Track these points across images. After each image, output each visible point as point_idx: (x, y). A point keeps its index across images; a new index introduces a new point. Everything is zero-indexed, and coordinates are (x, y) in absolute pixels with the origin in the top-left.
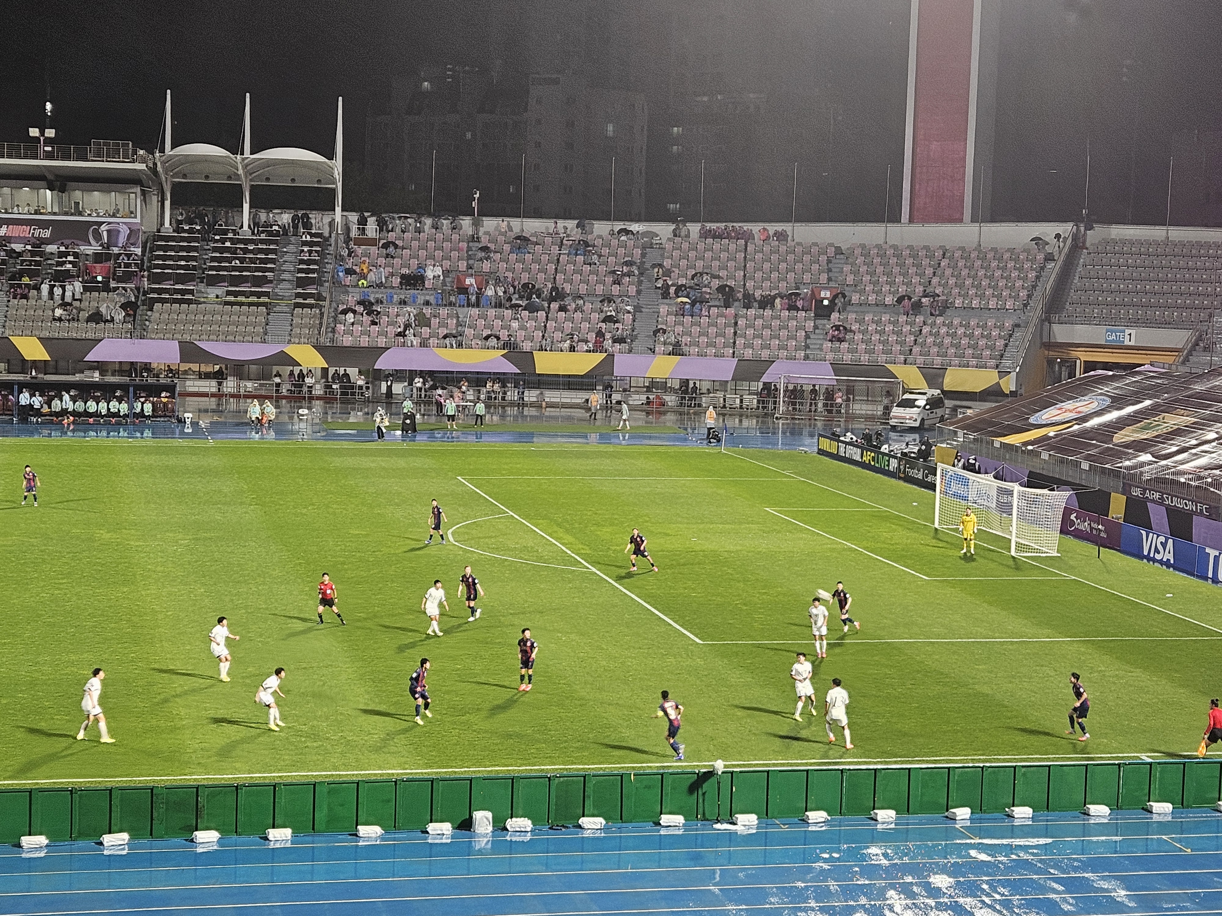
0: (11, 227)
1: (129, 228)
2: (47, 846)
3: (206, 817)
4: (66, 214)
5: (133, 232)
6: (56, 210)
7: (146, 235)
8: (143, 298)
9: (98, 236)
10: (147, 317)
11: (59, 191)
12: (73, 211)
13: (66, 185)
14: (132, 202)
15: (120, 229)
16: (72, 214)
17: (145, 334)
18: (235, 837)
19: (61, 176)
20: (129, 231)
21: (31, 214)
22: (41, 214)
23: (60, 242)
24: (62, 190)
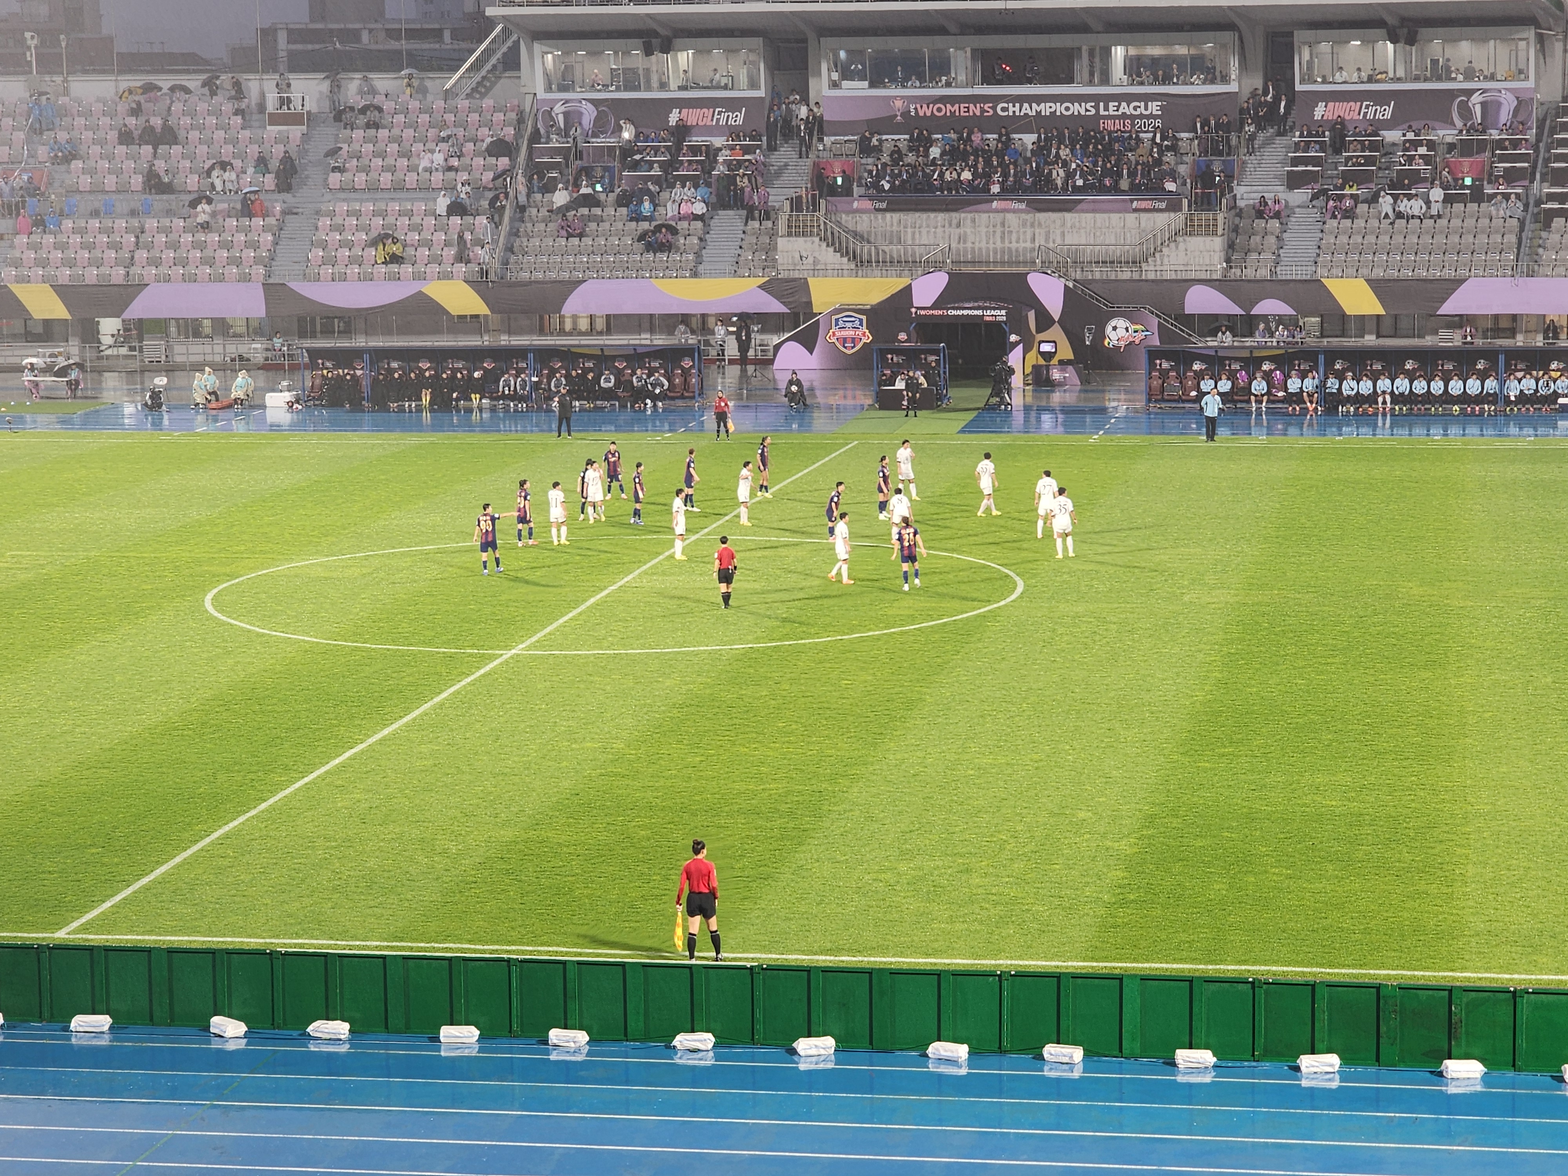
0: (1331, 105)
1: (1517, 98)
2: (1215, 1066)
3: (1464, 1037)
4: (1417, 79)
5: (1522, 104)
6: (1401, 73)
7: (1545, 107)
8: (1536, 210)
9: (1466, 112)
10: (1541, 242)
11: (1405, 43)
12: (1428, 74)
13: (1416, 32)
14: (1522, 55)
15: (1502, 100)
16: (1426, 80)
17: (1536, 267)
18: (1511, 1074)
19: (1410, 20)
20: (1516, 103)
21: (1362, 82)
22: (1377, 81)
23: (1406, 126)
24: (1411, 41)
